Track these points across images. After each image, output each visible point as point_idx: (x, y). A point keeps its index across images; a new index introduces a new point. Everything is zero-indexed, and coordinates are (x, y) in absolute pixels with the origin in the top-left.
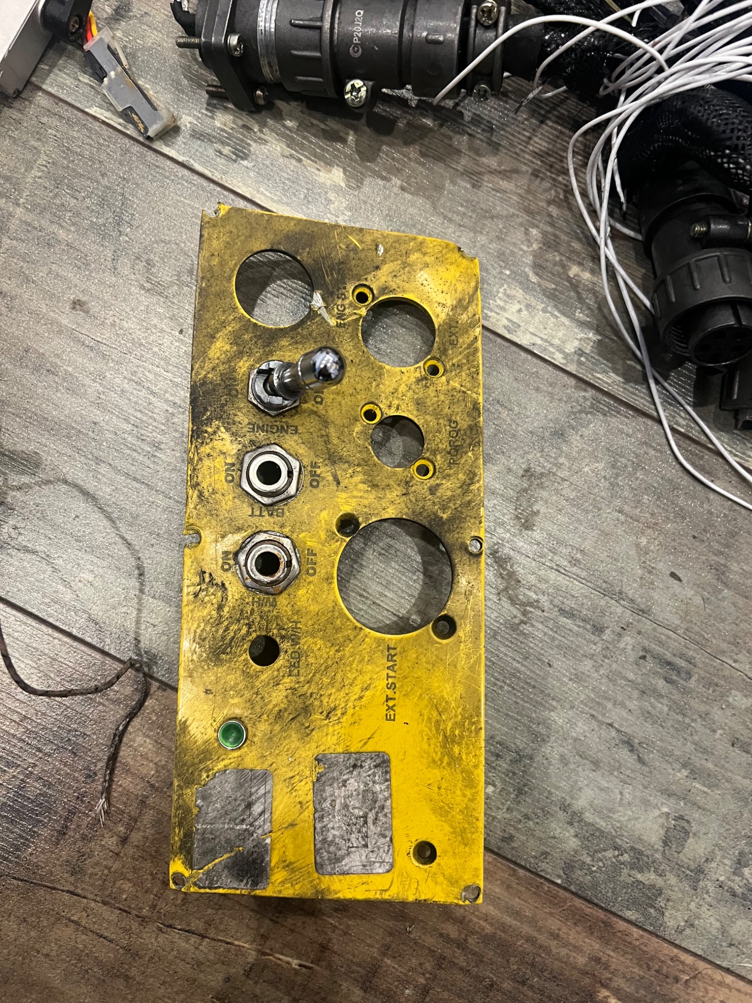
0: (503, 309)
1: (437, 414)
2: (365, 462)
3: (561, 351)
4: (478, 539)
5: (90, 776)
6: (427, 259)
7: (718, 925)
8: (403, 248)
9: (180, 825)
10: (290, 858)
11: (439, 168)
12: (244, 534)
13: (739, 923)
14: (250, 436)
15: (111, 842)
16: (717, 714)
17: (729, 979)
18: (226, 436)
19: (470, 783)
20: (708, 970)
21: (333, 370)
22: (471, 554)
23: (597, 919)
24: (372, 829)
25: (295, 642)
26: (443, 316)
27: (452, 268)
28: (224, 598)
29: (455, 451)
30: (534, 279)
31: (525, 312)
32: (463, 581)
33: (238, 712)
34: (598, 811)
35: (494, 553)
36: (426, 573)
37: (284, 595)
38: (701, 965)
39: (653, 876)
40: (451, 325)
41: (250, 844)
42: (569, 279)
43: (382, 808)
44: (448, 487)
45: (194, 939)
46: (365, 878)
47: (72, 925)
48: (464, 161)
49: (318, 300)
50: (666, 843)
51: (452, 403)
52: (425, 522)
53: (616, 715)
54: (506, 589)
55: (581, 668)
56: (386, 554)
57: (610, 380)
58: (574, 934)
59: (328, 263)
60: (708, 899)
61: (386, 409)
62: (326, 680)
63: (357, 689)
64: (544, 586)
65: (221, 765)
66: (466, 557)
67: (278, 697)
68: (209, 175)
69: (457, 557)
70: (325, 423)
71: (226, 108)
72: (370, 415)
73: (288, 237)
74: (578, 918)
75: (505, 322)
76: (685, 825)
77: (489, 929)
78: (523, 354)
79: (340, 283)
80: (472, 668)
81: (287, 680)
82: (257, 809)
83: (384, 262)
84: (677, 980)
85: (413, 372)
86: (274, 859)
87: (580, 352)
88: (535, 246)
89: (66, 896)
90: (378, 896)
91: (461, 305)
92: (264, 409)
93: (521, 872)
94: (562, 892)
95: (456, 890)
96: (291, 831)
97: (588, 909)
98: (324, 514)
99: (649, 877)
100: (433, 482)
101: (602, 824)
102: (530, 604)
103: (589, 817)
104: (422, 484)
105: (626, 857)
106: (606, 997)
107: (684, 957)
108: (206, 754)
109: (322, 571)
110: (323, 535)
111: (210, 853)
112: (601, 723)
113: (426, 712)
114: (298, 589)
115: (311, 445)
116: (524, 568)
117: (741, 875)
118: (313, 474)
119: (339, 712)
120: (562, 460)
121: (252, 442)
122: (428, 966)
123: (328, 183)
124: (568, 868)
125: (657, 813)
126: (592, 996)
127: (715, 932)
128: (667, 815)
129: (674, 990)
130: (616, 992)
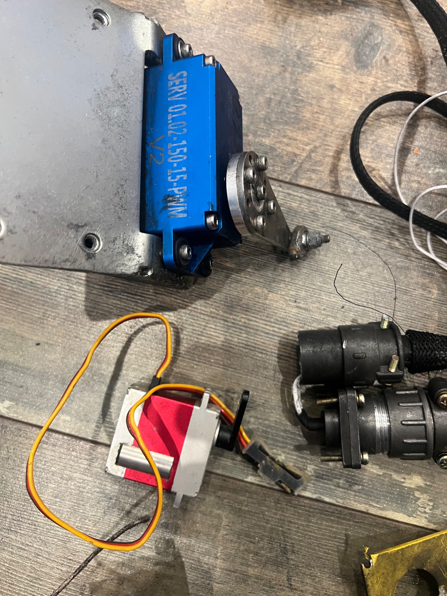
49: (442, 592)
59: (442, 563)
123: (413, 486)
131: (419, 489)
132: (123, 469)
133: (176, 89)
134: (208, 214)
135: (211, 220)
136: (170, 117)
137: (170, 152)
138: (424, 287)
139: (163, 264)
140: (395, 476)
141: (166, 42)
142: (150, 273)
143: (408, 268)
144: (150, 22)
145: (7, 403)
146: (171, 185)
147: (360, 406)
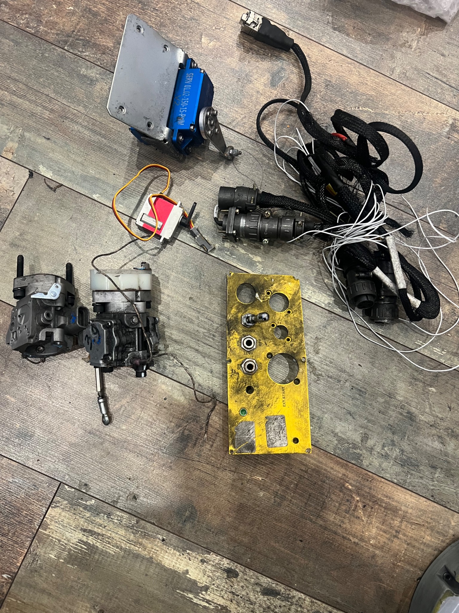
0: (307, 292)
1: (291, 324)
2: (273, 338)
3: (324, 303)
4: (304, 358)
5: (202, 428)
6: (285, 281)
7: (378, 464)
8: (278, 279)
9: (231, 437)
10: (261, 444)
11: (287, 254)
12: (243, 359)
13: (384, 463)
14: (243, 333)
15: (208, 447)
16: (374, 404)
17: (383, 480)
18: (236, 334)
19: (306, 422)
20: (377, 478)
21: (267, 318)
22: (303, 362)
23: (344, 463)
24: (282, 435)
25: (258, 387)
26: (291, 297)
27: (292, 283)
28: (239, 376)
29: (297, 334)
30: (315, 283)
31: (313, 293)
32: (301, 370)
33: (244, 406)
34: (342, 433)
35: (308, 361)
36: (290, 368)
37: (254, 375)
38: (374, 476)
39: (359, 451)
40: (293, 300)
41: (250, 441)
42: (325, 283)
43: (284, 429)
44: (295, 344)
45: (232, 473)
46: (281, 448)
47: (199, 471)
48: (294, 252)
49: (257, 295)
50: (362, 441)
51: (295, 321)
52: (290, 354)
53: (346, 405)
54: (312, 371)
55: (335, 393)
56: (279, 363)
57: (338, 311)
58: (337, 468)
59: (259, 285)
60: (375, 457)
61: (277, 324)
62: (267, 397)
63: (275, 399)
64: (323, 370)
65: (241, 421)
66: (301, 363)
67: (254, 402)
68: (223, 260)
69: (299, 363)
70: (262, 329)
71: (227, 241)
72: (273, 325)
73: (249, 279)
74: (338, 463)
75: (308, 296)
76: (367, 436)
77: (313, 467)
78: (313, 305)
79: (263, 290)
80: (305, 392)
81: (256, 397)
82: (251, 431)
83: (274, 283)
84: (368, 480)
85: (284, 313)
86: (256, 444)
87: (329, 303)
88: (315, 274)
89: (197, 462)
90: (284, 452)
91: (295, 294)
92: (245, 326)
93: (322, 451)
94: (333, 456)
95: (304, 450)
96: (260, 436)
97: (341, 461)
98: (263, 353)
99: (358, 451)
100: (291, 343)
101: (343, 436)
102: (319, 375)
103: (339, 434)
104: (288, 343)
105: (351, 446)
106: (348, 486)
107: (369, 473)
108: (237, 418)
109: (264, 368)
110: (263, 359)
111: (240, 444)
112: (341, 408)
113: (293, 404)
114: (258, 373)
115: (259, 335)
116: (317, 364)
117: (384, 450)
118: (260, 342)
119: (271, 405)
120: (326, 334)
121: (243, 335)
122: (297, 478)
123: (256, 261)
124: (335, 449)
125: (359, 433)
126: (344, 485)
127: (377, 466)
128: (362, 433)
129: (367, 483)
130: (350, 484)
131: (259, 262)
132: (143, 223)
133: (189, 79)
134: (191, 125)
135: (192, 127)
136: (184, 89)
137: (182, 102)
138: (278, 183)
139: (172, 142)
140: (250, 255)
141: (188, 61)
142: (167, 143)
143: (274, 174)
144: (183, 52)
145: (98, 195)
146: (180, 113)
147: (236, 213)
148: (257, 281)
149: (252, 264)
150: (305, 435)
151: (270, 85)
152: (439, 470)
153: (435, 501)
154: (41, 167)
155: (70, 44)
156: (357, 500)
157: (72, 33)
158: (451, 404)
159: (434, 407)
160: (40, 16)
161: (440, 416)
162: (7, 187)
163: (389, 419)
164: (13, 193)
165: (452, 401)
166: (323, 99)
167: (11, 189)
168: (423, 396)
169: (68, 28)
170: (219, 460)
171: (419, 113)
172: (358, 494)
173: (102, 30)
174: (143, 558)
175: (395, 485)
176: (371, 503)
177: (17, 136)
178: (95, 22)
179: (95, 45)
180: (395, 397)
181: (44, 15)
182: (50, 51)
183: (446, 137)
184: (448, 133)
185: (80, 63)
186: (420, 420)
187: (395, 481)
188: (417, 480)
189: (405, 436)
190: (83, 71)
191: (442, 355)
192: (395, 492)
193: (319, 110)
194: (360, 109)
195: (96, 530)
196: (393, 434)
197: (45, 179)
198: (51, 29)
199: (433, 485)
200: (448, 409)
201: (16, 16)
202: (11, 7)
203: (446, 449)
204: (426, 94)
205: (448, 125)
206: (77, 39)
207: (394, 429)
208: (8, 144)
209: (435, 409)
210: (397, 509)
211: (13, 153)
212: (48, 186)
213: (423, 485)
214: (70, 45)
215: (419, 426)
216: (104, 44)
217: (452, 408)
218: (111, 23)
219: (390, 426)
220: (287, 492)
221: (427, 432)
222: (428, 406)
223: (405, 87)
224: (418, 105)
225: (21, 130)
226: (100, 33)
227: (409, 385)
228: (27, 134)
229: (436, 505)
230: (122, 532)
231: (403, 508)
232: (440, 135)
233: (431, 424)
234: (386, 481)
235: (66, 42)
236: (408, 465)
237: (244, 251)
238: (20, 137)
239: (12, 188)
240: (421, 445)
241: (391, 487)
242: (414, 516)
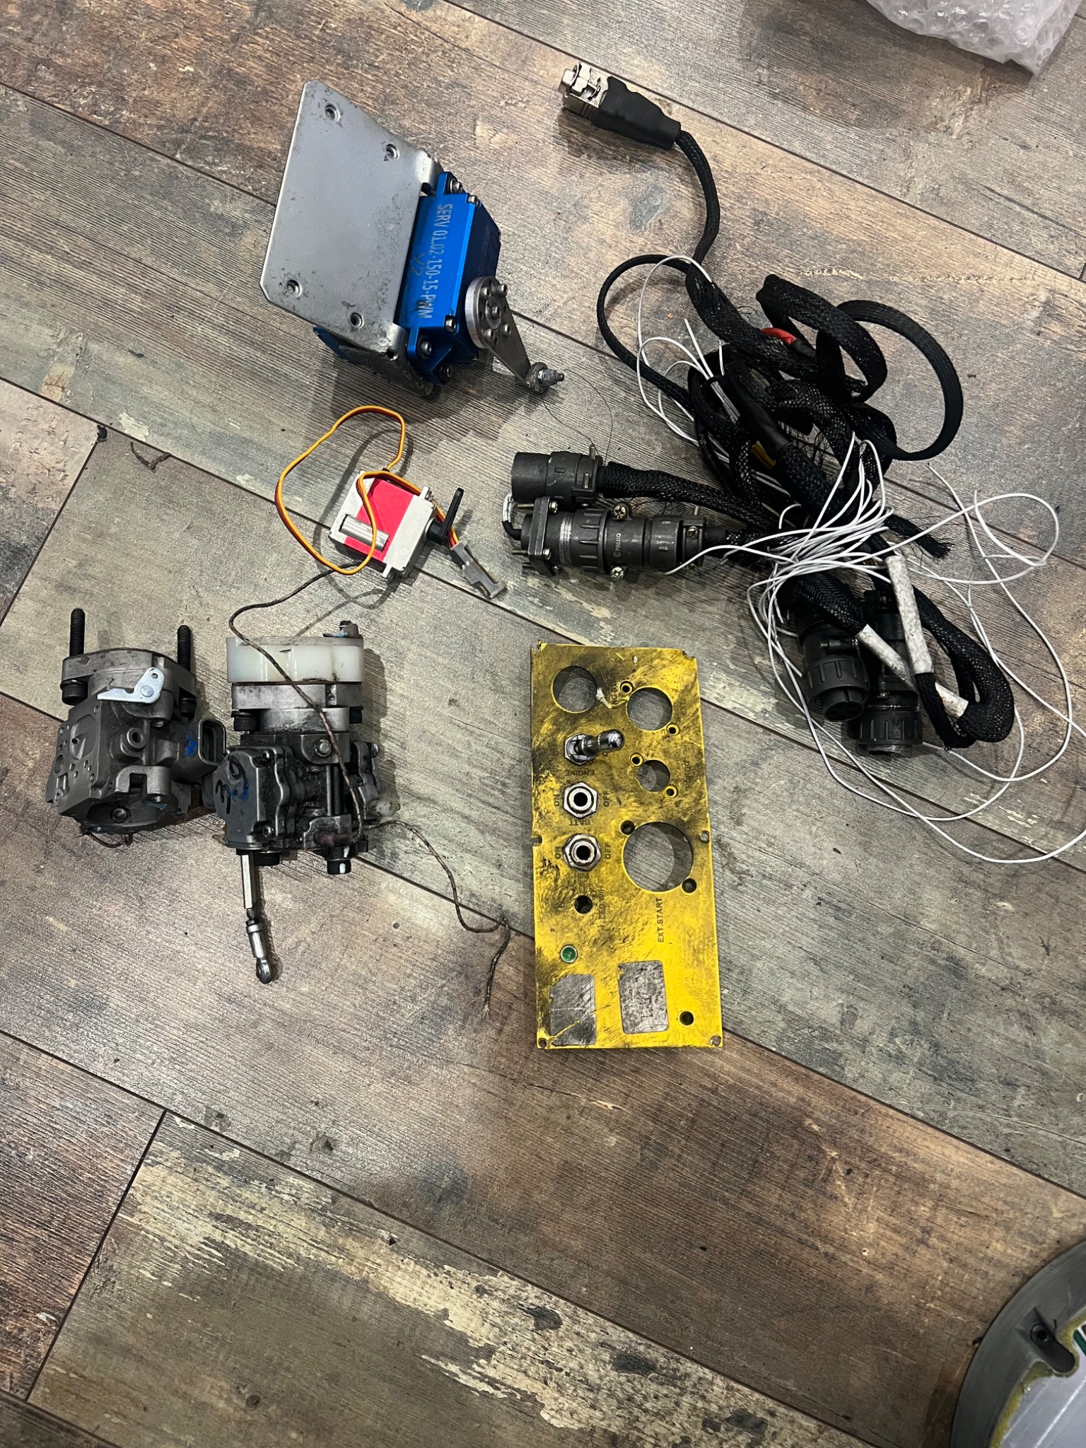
0: (714, 687)
1: (677, 758)
2: (635, 790)
3: (753, 712)
4: (705, 832)
5: (477, 992)
6: (664, 662)
7: (881, 1076)
8: (649, 657)
9: (542, 1009)
10: (608, 1025)
11: (668, 602)
12: (567, 836)
13: (895, 1074)
14: (567, 778)
15: (492, 1033)
16: (871, 939)
17: (891, 1112)
18: (553, 779)
19: (710, 976)
20: (878, 1106)
21: (618, 742)
22: (703, 842)
23: (801, 1073)
24: (655, 1006)
25: (601, 899)
26: (676, 697)
27: (680, 666)
28: (558, 874)
29: (689, 780)
30: (732, 667)
31: (728, 688)
32: (698, 859)
33: (571, 941)
34: (796, 1004)
35: (718, 841)
36: (676, 856)
37: (593, 871)
38: (872, 1102)
39: (835, 1045)
40: (682, 703)
41: (583, 1018)
42: (755, 666)
43: (660, 993)
44: (686, 802)
45: (546, 1092)
46: (652, 1034)
48: (683, 595)
49: (600, 694)
50: (842, 1023)
51: (685, 750)
52: (674, 824)
53: (805, 941)
54: (727, 864)
55: (780, 912)
56: (651, 845)
57: (786, 728)
58: (787, 1084)
59: (605, 670)
60: (873, 1059)
61: (645, 757)
62: (621, 920)
63: (640, 925)
64: (751, 861)
65: (563, 973)
66: (700, 844)
67: (593, 932)
68: (526, 616)
69: (695, 844)
70: (610, 767)
71: (534, 574)
72: (636, 761)
73: (581, 658)
74: (788, 1073)
75: (716, 695)
76: (854, 1011)
77: (731, 1081)
78: (729, 715)
79: (613, 682)
80: (708, 909)
81: (598, 921)
82: (586, 997)
83: (638, 667)
84: (856, 1113)
85: (661, 733)
86: (598, 1026)
87: (765, 711)
88: (732, 646)
90: (661, 1045)
91: (687, 689)
92: (573, 761)
93: (750, 1045)
94: (776, 1057)
95: (707, 1039)
96: (607, 1009)
97: (794, 1067)
98: (613, 822)
99: (833, 1046)
100: (677, 799)
101: (799, 1012)
102: (744, 873)
103: (790, 1008)
104: (670, 801)
105: (816, 1033)
106: (810, 1124)
107: (860, 1097)
108: (554, 967)
109: (614, 856)
110: (613, 834)
111: (561, 1026)
112: (794, 946)
113: (682, 936)
114: (601, 867)
115: (603, 781)
116: (738, 849)
117: (894, 1043)
118: (605, 798)
119: (630, 938)
120: (757, 780)
121: (568, 781)
122: (694, 1104)
123: (600, 616)
124: (779, 1040)
125: (835, 1003)
126: (800, 1124)
127: (879, 1081)
128: (842, 1005)
129: (855, 1119)
130: (817, 1121)
131: (605, 620)
132: (345, 536)
133: (442, 217)
134: (448, 318)
135: (450, 323)
136: (433, 239)
137: (428, 267)
138: (648, 443)
139: (407, 355)
140: (585, 604)
141: (441, 177)
142: (395, 358)
143: (638, 423)
144: (430, 160)
145: (247, 476)
146: (424, 292)
147: (551, 511)
148: (600, 662)
149: (589, 624)
150: (708, 1007)
151: (628, 226)
152: (1022, 1090)
153: (1013, 1160)
154: (124, 417)
155: (187, 148)
156: (832, 1158)
157: (192, 124)
158: (1049, 939)
159: (1009, 946)
160: (121, 88)
161: (1023, 966)
162: (49, 461)
163: (905, 974)
164: (63, 474)
165: (1052, 933)
166: (748, 252)
167: (60, 466)
168: (983, 920)
169: (183, 111)
170: (516, 1063)
171: (969, 278)
172: (834, 1144)
173: (258, 114)
174: (348, 1280)
175: (920, 1125)
176: (863, 1165)
177: (73, 350)
178: (241, 98)
179: (243, 150)
180: (919, 923)
181: (129, 85)
182: (143, 163)
183: (1032, 332)
184: (1038, 321)
185: (209, 188)
186: (977, 977)
187: (921, 1114)
188: (971, 1114)
189: (942, 1012)
190: (216, 206)
191: (1028, 826)
192: (919, 1140)
193: (740, 277)
194: (834, 272)
195: (242, 1216)
196: (914, 1006)
197: (132, 444)
198: (146, 117)
199: (1008, 1126)
200: (1043, 949)
201: (69, 91)
202: (58, 71)
203: (1039, 1041)
204: (985, 235)
205: (1036, 303)
206: (203, 137)
207: (917, 995)
208: (54, 368)
209: (1012, 951)
210: (924, 1179)
211: (63, 388)
212: (139, 458)
213: (985, 1123)
214: (188, 151)
215: (974, 990)
216: (262, 145)
217: (1050, 949)
218: (276, 99)
219: (906, 990)
220: (670, 1137)
221: (994, 1004)
222: (995, 944)
223: (936, 222)
224: (968, 260)
225: (80, 338)
226: (252, 123)
227: (950, 895)
228: (94, 347)
229: (1015, 1170)
230: (300, 1221)
231: (939, 1177)
232: (1020, 328)
233: (1002, 984)
234: (900, 1116)
235: (178, 144)
236: (950, 1077)
237: (570, 595)
238: (79, 352)
239: (62, 464)
240: (979, 1033)
241: (910, 1128)
242: (964, 1196)
